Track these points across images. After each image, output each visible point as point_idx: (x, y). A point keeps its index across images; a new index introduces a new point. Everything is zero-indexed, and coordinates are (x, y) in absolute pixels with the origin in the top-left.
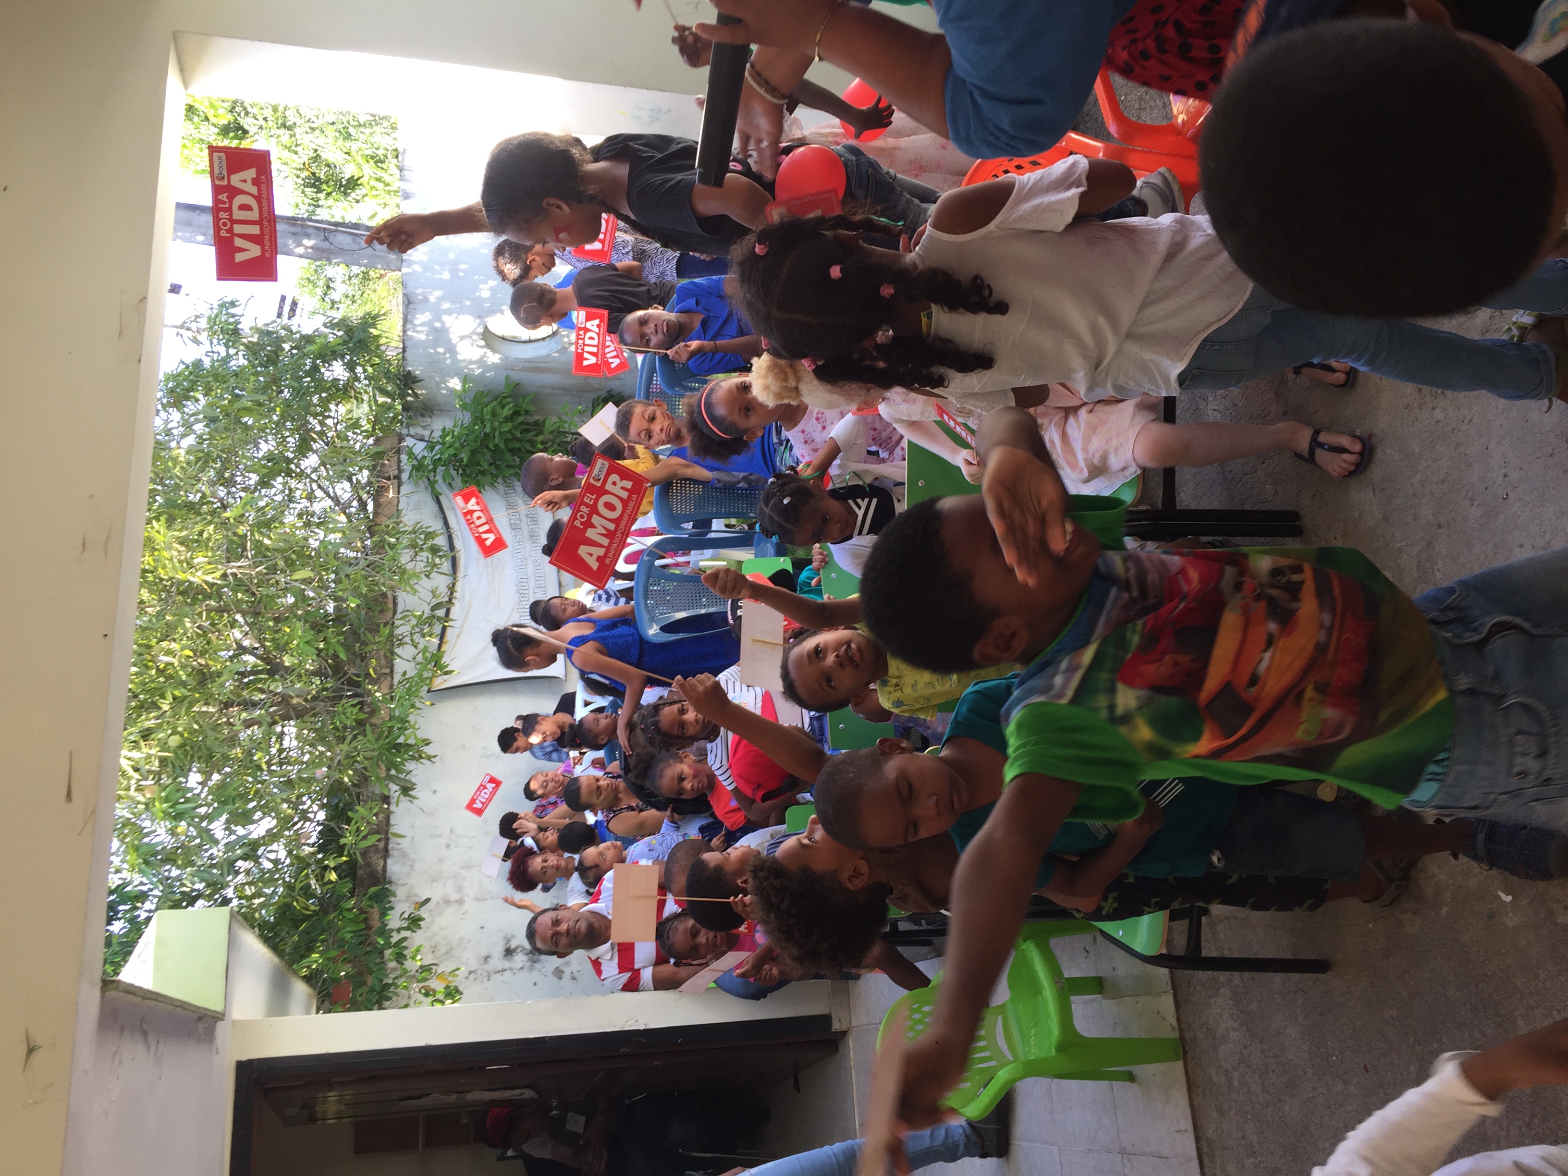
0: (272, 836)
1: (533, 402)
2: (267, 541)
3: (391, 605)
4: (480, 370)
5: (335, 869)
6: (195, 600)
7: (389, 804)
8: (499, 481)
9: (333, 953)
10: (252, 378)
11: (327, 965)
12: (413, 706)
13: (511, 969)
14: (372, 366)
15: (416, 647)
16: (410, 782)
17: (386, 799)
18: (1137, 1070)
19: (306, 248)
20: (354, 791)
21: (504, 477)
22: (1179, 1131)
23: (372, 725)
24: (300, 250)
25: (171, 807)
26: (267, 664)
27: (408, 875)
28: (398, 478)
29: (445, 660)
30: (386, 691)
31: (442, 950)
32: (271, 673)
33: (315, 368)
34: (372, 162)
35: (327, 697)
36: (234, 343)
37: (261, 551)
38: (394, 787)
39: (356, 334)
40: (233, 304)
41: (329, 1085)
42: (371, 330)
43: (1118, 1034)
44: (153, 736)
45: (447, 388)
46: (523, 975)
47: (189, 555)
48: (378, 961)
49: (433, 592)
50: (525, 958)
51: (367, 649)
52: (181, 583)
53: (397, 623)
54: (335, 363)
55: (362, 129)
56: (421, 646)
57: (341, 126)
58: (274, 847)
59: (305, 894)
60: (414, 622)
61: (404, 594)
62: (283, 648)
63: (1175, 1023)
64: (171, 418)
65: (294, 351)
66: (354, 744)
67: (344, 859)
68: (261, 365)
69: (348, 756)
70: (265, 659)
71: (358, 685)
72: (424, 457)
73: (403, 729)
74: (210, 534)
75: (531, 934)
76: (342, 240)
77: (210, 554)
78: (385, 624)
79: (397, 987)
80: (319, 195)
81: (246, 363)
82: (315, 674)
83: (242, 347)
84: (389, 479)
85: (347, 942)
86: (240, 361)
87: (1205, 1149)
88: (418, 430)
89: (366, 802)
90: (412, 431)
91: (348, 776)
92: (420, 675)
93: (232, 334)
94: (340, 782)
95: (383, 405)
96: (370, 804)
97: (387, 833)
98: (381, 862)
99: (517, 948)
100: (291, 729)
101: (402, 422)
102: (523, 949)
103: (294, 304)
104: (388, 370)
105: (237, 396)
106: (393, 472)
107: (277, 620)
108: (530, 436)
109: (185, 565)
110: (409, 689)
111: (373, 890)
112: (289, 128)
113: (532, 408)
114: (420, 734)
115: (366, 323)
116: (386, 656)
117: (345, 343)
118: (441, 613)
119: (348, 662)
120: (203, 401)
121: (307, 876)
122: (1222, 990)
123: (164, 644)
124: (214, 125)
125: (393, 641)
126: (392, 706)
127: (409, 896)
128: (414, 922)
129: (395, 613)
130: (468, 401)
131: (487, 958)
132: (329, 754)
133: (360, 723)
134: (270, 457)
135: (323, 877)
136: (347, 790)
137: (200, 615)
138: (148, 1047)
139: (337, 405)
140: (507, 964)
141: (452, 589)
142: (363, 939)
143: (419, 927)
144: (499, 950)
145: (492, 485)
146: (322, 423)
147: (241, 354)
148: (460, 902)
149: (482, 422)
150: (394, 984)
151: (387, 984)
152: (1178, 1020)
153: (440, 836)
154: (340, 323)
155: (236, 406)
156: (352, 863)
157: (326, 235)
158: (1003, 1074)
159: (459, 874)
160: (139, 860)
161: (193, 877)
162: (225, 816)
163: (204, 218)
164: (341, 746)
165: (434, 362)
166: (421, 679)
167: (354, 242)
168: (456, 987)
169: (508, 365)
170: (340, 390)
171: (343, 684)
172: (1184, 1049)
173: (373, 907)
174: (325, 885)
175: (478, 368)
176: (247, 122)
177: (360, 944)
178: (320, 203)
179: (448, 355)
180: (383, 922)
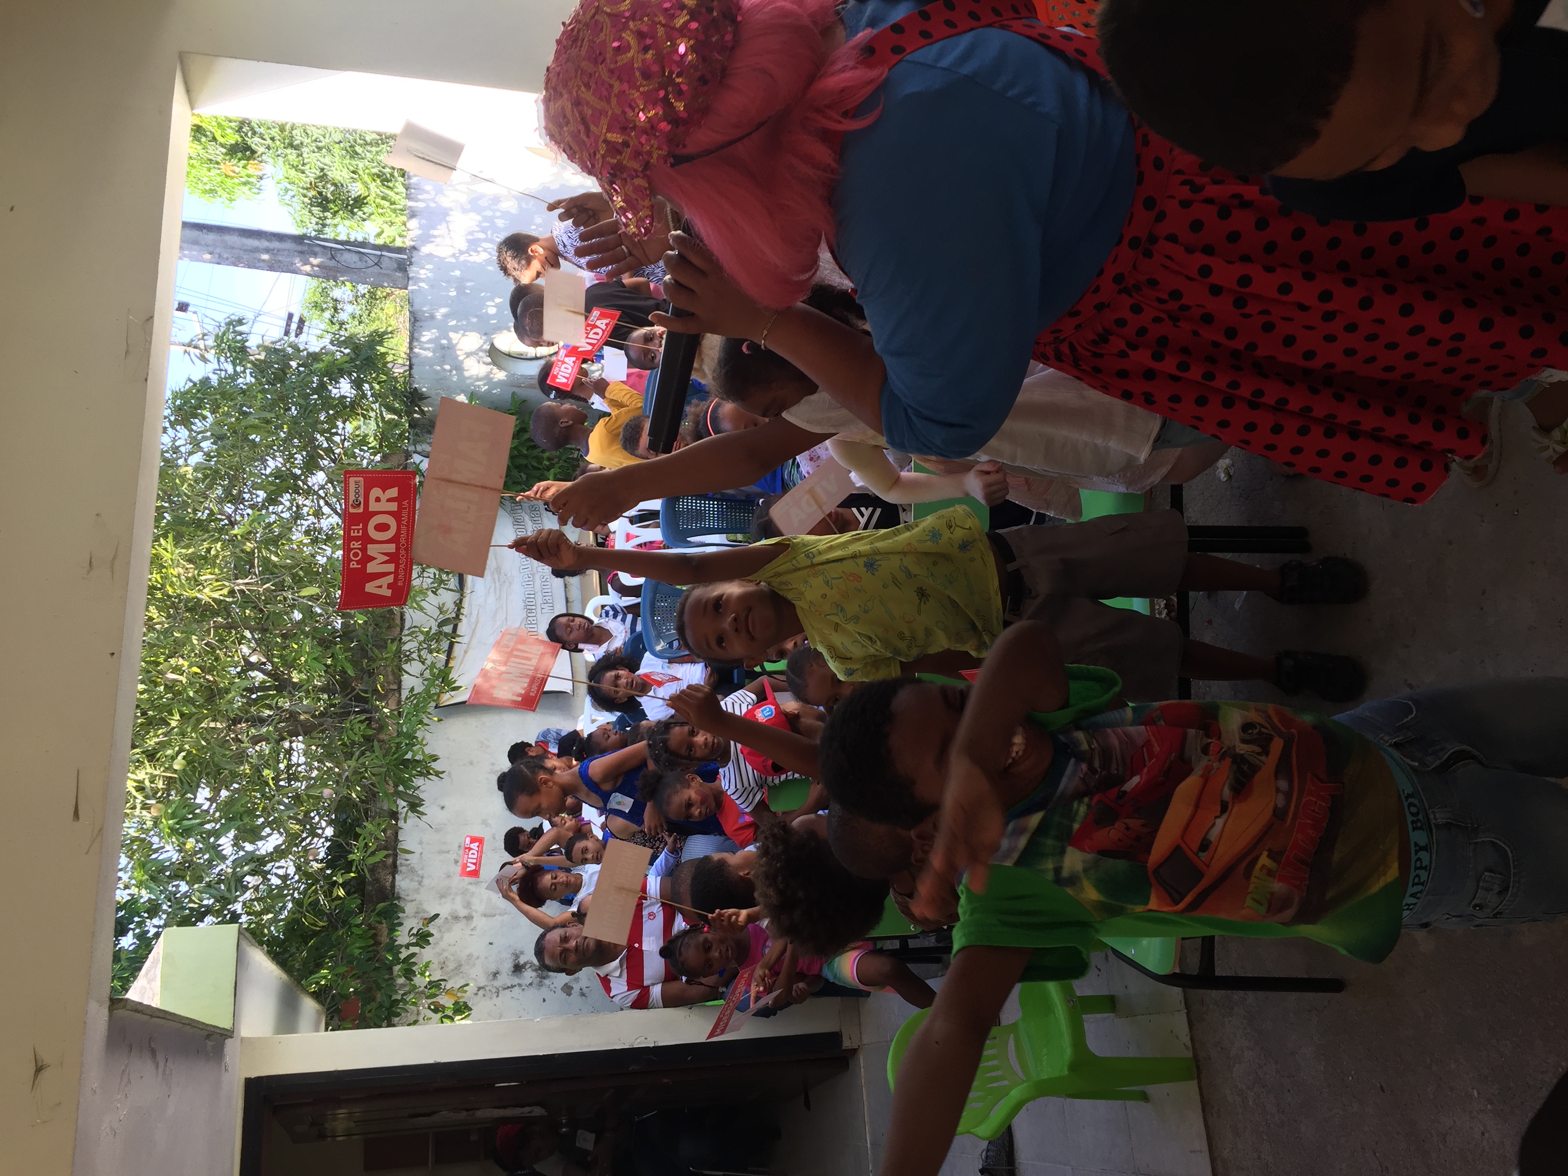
0: (279, 853)
2: (274, 558)
3: (398, 621)
4: (486, 387)
5: (343, 885)
6: (203, 616)
7: (397, 820)
9: (342, 970)
10: (260, 396)
11: (336, 981)
12: (421, 722)
13: (520, 985)
14: (379, 383)
15: (423, 663)
16: (418, 798)
17: (394, 815)
18: (1150, 1089)
19: (313, 266)
20: (362, 807)
23: (379, 741)
24: (308, 268)
25: (177, 823)
26: (275, 680)
27: (417, 891)
29: (453, 675)
30: (394, 708)
31: (451, 966)
32: (279, 689)
33: (322, 386)
34: (378, 180)
35: (335, 714)
36: (241, 360)
37: (269, 569)
38: (402, 803)
39: (363, 352)
40: (240, 322)
41: (339, 1103)
42: (378, 348)
43: (1131, 1054)
44: (157, 755)
46: (532, 991)
47: (196, 572)
48: (387, 976)
49: (440, 608)
50: (534, 974)
51: (374, 666)
52: (188, 600)
53: (405, 639)
54: (342, 380)
55: (369, 148)
56: (428, 662)
57: (348, 145)
58: (282, 863)
59: (314, 910)
60: (421, 638)
61: (410, 609)
62: (291, 665)
63: (1189, 1044)
64: (179, 435)
65: (301, 369)
66: (361, 760)
67: (352, 875)
68: (268, 383)
69: (356, 772)
70: (273, 675)
71: (365, 701)
73: (410, 746)
74: (218, 552)
75: (540, 951)
76: (349, 259)
77: (217, 571)
78: (393, 641)
79: (405, 1002)
80: (327, 214)
81: (253, 380)
82: (323, 690)
83: (249, 365)
85: (356, 958)
86: (247, 379)
87: (1220, 1170)
88: (425, 448)
89: (374, 818)
90: (419, 448)
91: (356, 792)
92: (427, 691)
93: (239, 352)
94: (349, 798)
95: (390, 421)
96: (377, 820)
97: (395, 848)
98: (390, 878)
99: (525, 964)
100: (299, 745)
101: (408, 439)
103: (302, 321)
104: (395, 388)
105: (245, 413)
107: (284, 637)
109: (192, 582)
110: (417, 704)
111: (381, 905)
112: (296, 148)
114: (428, 750)
115: (373, 341)
116: (393, 673)
117: (352, 360)
118: (448, 629)
119: (356, 679)
120: (210, 419)
121: (315, 892)
122: (1236, 1010)
123: (172, 661)
124: (222, 145)
125: (401, 658)
126: (400, 722)
127: (417, 912)
128: (423, 938)
129: (402, 629)
131: (495, 974)
132: (337, 770)
133: (368, 739)
134: (278, 474)
135: (331, 893)
136: (355, 805)
137: (208, 631)
138: (157, 1066)
139: (344, 423)
140: (516, 981)
141: (459, 605)
142: (371, 955)
143: (428, 943)
144: (508, 966)
146: (328, 440)
147: (248, 371)
148: (469, 918)
150: (403, 1000)
151: (396, 1000)
152: (1192, 1039)
153: (448, 852)
154: (349, 341)
155: (243, 423)
156: (360, 880)
157: (332, 254)
158: (1016, 1094)
159: (467, 890)
160: (146, 877)
161: (201, 892)
162: (232, 834)
163: (211, 237)
164: (348, 762)
165: (441, 379)
166: (428, 695)
167: (360, 260)
168: (465, 1003)
169: (514, 382)
170: (348, 407)
171: (350, 700)
172: (1198, 1067)
173: (381, 923)
174: (333, 900)
175: (484, 385)
176: (254, 142)
177: (368, 960)
178: (327, 221)
179: (454, 372)
180: (391, 938)
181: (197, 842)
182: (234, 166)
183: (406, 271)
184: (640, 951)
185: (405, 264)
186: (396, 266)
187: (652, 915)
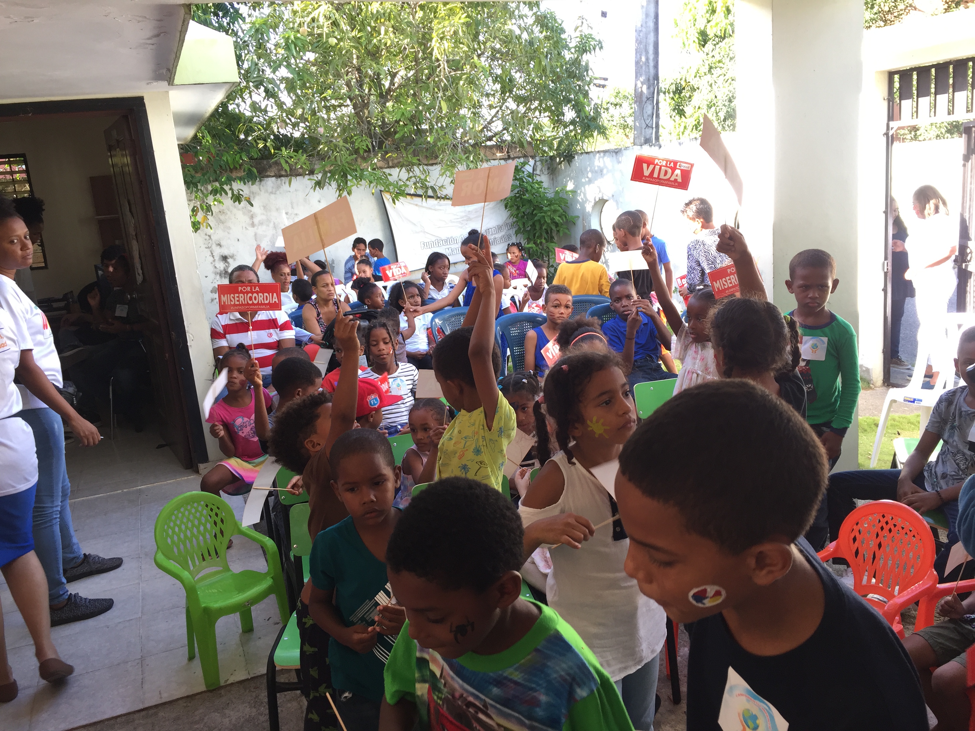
0: (280, 105)
1: (565, 234)
2: (461, 83)
3: (431, 162)
4: (580, 200)
5: (265, 146)
6: (420, 44)
7: (309, 174)
8: (515, 219)
9: (213, 151)
10: (559, 64)
11: (205, 148)
12: (371, 182)
13: (214, 261)
14: (575, 135)
15: (407, 180)
16: (324, 186)
17: (312, 172)
18: (197, 662)
19: (641, 88)
20: (315, 152)
21: (517, 222)
22: (160, 694)
23: (356, 159)
24: (639, 85)
25: (292, 41)
26: (386, 92)
27: (266, 191)
28: (509, 158)
29: (402, 198)
30: (378, 165)
31: (222, 217)
32: (381, 95)
33: (569, 101)
34: (696, 123)
35: (370, 130)
36: (579, 51)
37: (455, 81)
38: (320, 176)
39: (593, 123)
40: (601, 48)
41: (133, 155)
42: (596, 132)
43: (219, 647)
44: (335, 28)
45: (567, 182)
46: (211, 269)
47: (448, 37)
48: (211, 179)
49: (442, 186)
50: (222, 269)
51: (402, 150)
52: (430, 35)
53: (421, 167)
54: (574, 112)
55: (715, 114)
56: (408, 183)
57: (715, 102)
58: (275, 107)
59: (247, 130)
60: (423, 177)
61: (440, 168)
62: (397, 100)
63: (229, 682)
64: (529, 18)
65: (578, 87)
66: (344, 149)
67: (273, 151)
68: (567, 68)
69: (336, 146)
70: (389, 90)
71: (380, 147)
72: (523, 172)
73: (356, 177)
74: (462, 48)
75: (241, 268)
76: (649, 109)
77: (450, 50)
78: (419, 160)
79: (196, 192)
80: (672, 93)
81: (567, 59)
82: (383, 122)
83: (576, 56)
84: (508, 152)
85: (221, 158)
86: (568, 55)
87: (151, 712)
88: (539, 167)
89: (309, 160)
90: (538, 163)
91: (324, 148)
92: (390, 184)
93: (583, 49)
94: (319, 143)
95: (552, 144)
96: (308, 163)
97: (291, 175)
98: (273, 174)
99: (228, 263)
100: (348, 110)
101: (543, 156)
102: (228, 267)
103: (604, 86)
104: (573, 145)
105: (547, 56)
106: (512, 155)
107: (414, 95)
108: (544, 235)
109: (442, 35)
110: (381, 179)
111: (255, 170)
112: (710, 71)
113: (561, 234)
114: (354, 189)
115: (600, 128)
116: (399, 163)
117: (587, 117)
118: (430, 193)
119: (394, 140)
120: (542, 36)
121: (260, 130)
122: (254, 710)
123: (391, 29)
124: (706, 26)
125: (409, 166)
126: (369, 170)
127: (253, 193)
128: (237, 198)
129: (426, 165)
130: (561, 195)
131: (219, 245)
132: (336, 134)
133: (357, 151)
134: (511, 80)
135: (259, 139)
136: (315, 148)
137: (413, 47)
138: (149, 39)
139: (548, 116)
140: (217, 258)
141: (446, 198)
142: (224, 167)
143: (234, 202)
144: (226, 252)
145: (511, 215)
146: (536, 108)
147: (572, 56)
148: (253, 225)
149: (549, 205)
150: (198, 190)
151: (197, 186)
152: (232, 684)
153: (293, 208)
154: (598, 114)
155: (541, 56)
156: (270, 156)
157: (650, 98)
158: (185, 574)
159: (270, 222)
160: (258, 26)
161: (252, 60)
162: (290, 76)
163: (651, 24)
164: (342, 141)
165: (582, 172)
166: (388, 185)
167: (648, 116)
168: (199, 228)
169: (586, 217)
170: (558, 117)
171: (380, 138)
172: (213, 690)
173: (244, 171)
174: (255, 141)
175: (582, 199)
176: (709, 46)
177: (221, 166)
178: (667, 94)
179: (587, 179)
180: (235, 179)
181: (283, 55)
182: (694, 36)
183: (645, 143)
184: (247, 330)
185: (649, 142)
186: (648, 137)
187: (270, 335)
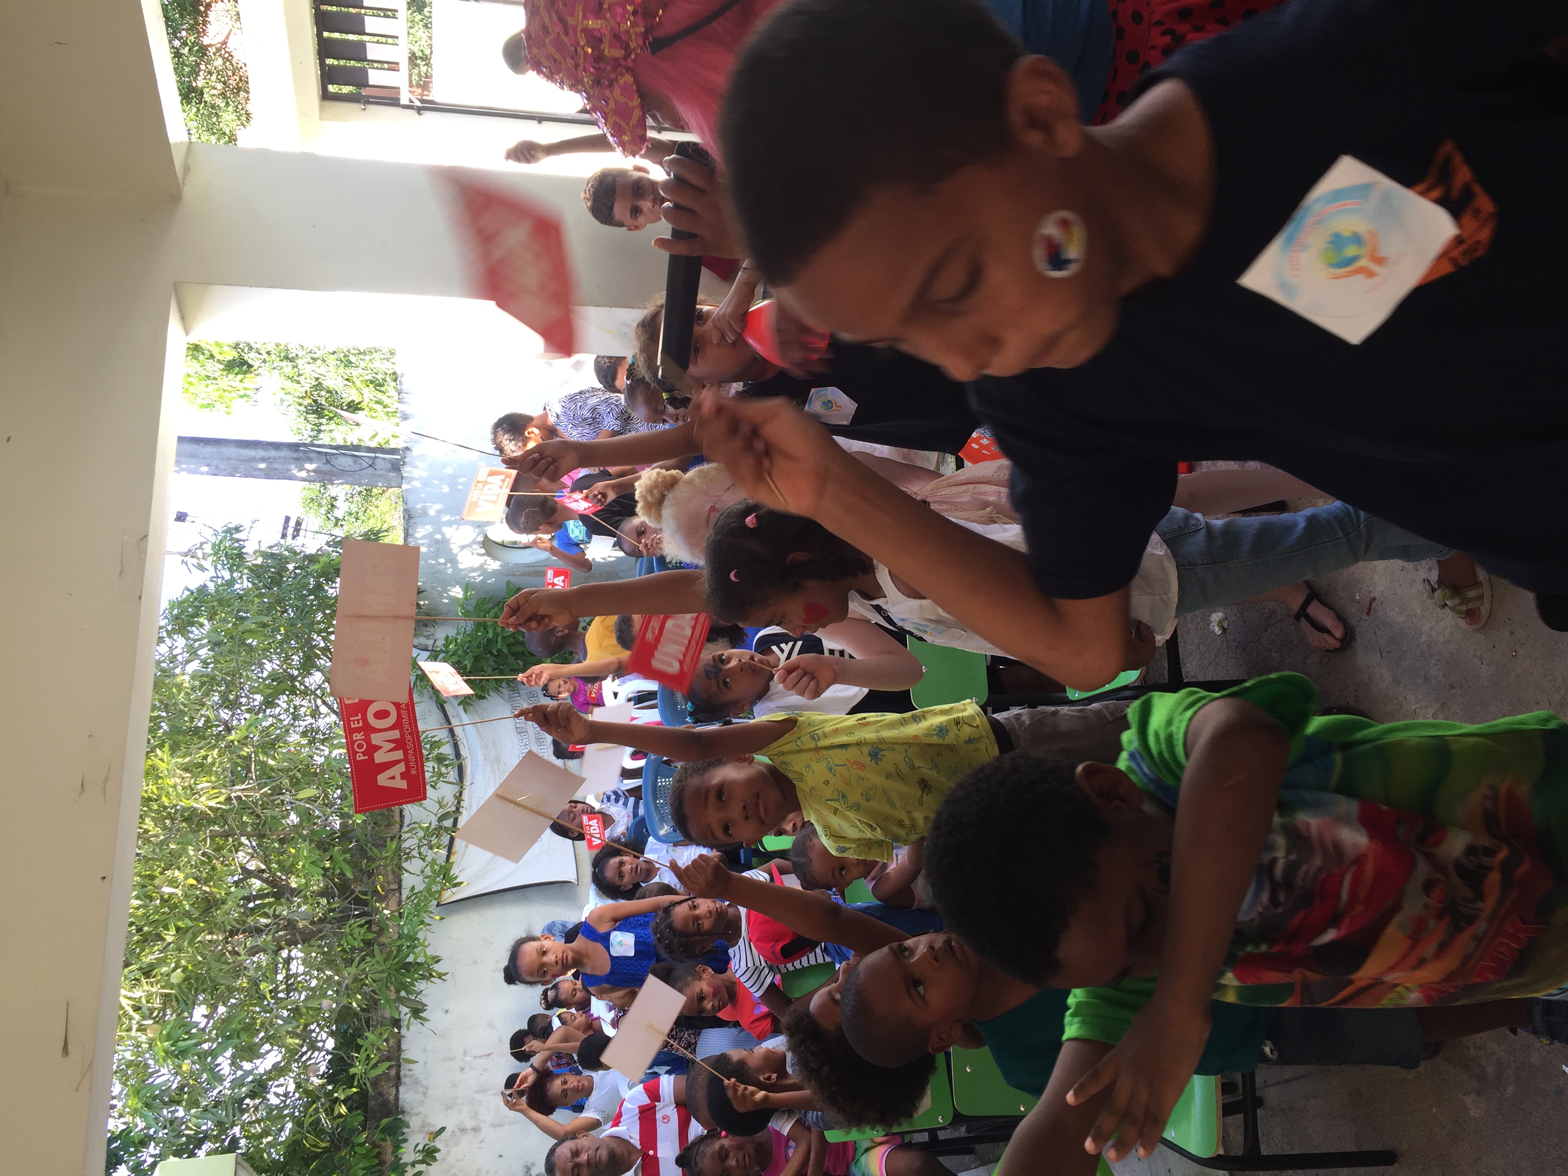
0: (278, 1071)
2: (271, 762)
3: (397, 818)
4: (481, 578)
5: (346, 1101)
6: (199, 826)
7: (399, 1027)
8: (504, 685)
10: (256, 600)
12: (422, 922)
15: (423, 860)
16: (421, 1003)
17: (397, 1023)
19: (308, 471)
20: (363, 1015)
23: (380, 945)
24: (303, 474)
25: (172, 1045)
26: (274, 887)
27: (421, 1103)
29: (454, 871)
30: (394, 908)
32: (278, 896)
33: (319, 587)
34: (371, 386)
35: (335, 919)
36: (238, 567)
37: (266, 773)
38: (404, 1010)
40: (237, 529)
44: (155, 972)
45: (449, 597)
47: (193, 781)
49: (439, 802)
51: (374, 866)
52: (185, 810)
53: (404, 836)
55: (361, 357)
56: (429, 859)
57: (342, 355)
58: (281, 1080)
59: (315, 1129)
60: (421, 834)
61: (410, 807)
62: (289, 870)
64: (176, 644)
65: (298, 571)
66: (362, 966)
67: (354, 1090)
68: (265, 587)
69: (356, 980)
70: (271, 882)
71: (365, 903)
73: (411, 948)
74: (214, 759)
75: (550, 1165)
76: (344, 462)
77: (214, 779)
78: (392, 839)
80: (321, 421)
81: (250, 585)
82: (321, 894)
83: (246, 571)
86: (244, 584)
88: (423, 641)
89: (375, 1027)
91: (357, 1001)
92: (428, 889)
93: (236, 559)
94: (349, 1007)
96: (379, 1029)
97: (398, 1058)
98: (393, 1091)
100: (298, 953)
103: (299, 523)
105: (242, 618)
107: (282, 841)
109: (189, 791)
110: (418, 904)
111: (385, 1121)
112: (291, 360)
114: (430, 952)
115: (368, 539)
116: (394, 872)
118: (448, 823)
119: (355, 881)
120: (207, 626)
121: (317, 1110)
123: (168, 874)
124: (219, 361)
125: (401, 855)
126: (401, 923)
127: (423, 1127)
128: (429, 1154)
129: (401, 827)
130: (470, 608)
132: (337, 978)
133: (368, 943)
134: (273, 676)
135: (332, 1110)
136: (356, 1014)
137: (204, 840)
141: (459, 798)
143: (435, 1160)
145: (497, 690)
146: (325, 640)
147: (245, 577)
148: (476, 1129)
149: (485, 629)
153: (453, 1059)
154: (345, 541)
155: (241, 628)
156: (363, 1094)
157: (327, 458)
159: (474, 1098)
160: (140, 1104)
161: (197, 1118)
162: (229, 1053)
163: (208, 450)
164: (348, 969)
165: (436, 573)
166: (429, 893)
167: (355, 463)
169: (508, 571)
171: (350, 903)
173: (385, 1140)
174: (335, 1118)
175: (479, 576)
176: (250, 357)
178: (322, 428)
179: (449, 565)
180: (396, 1156)
181: (193, 1063)
182: (233, 380)
183: (400, 471)
184: (655, 1158)
185: (398, 464)
186: (389, 466)
187: (666, 1118)
